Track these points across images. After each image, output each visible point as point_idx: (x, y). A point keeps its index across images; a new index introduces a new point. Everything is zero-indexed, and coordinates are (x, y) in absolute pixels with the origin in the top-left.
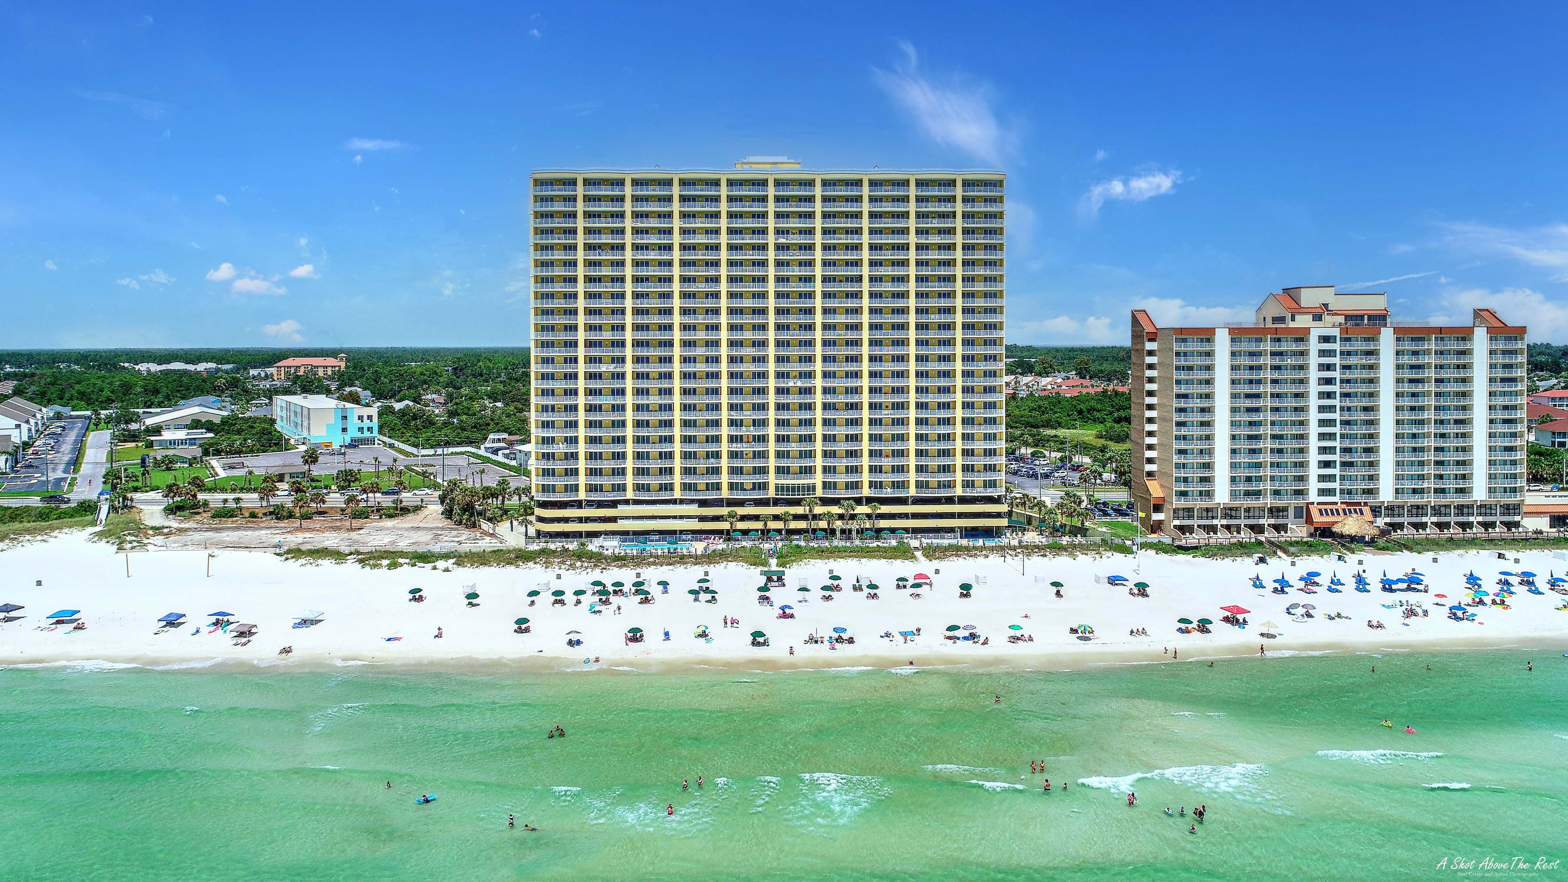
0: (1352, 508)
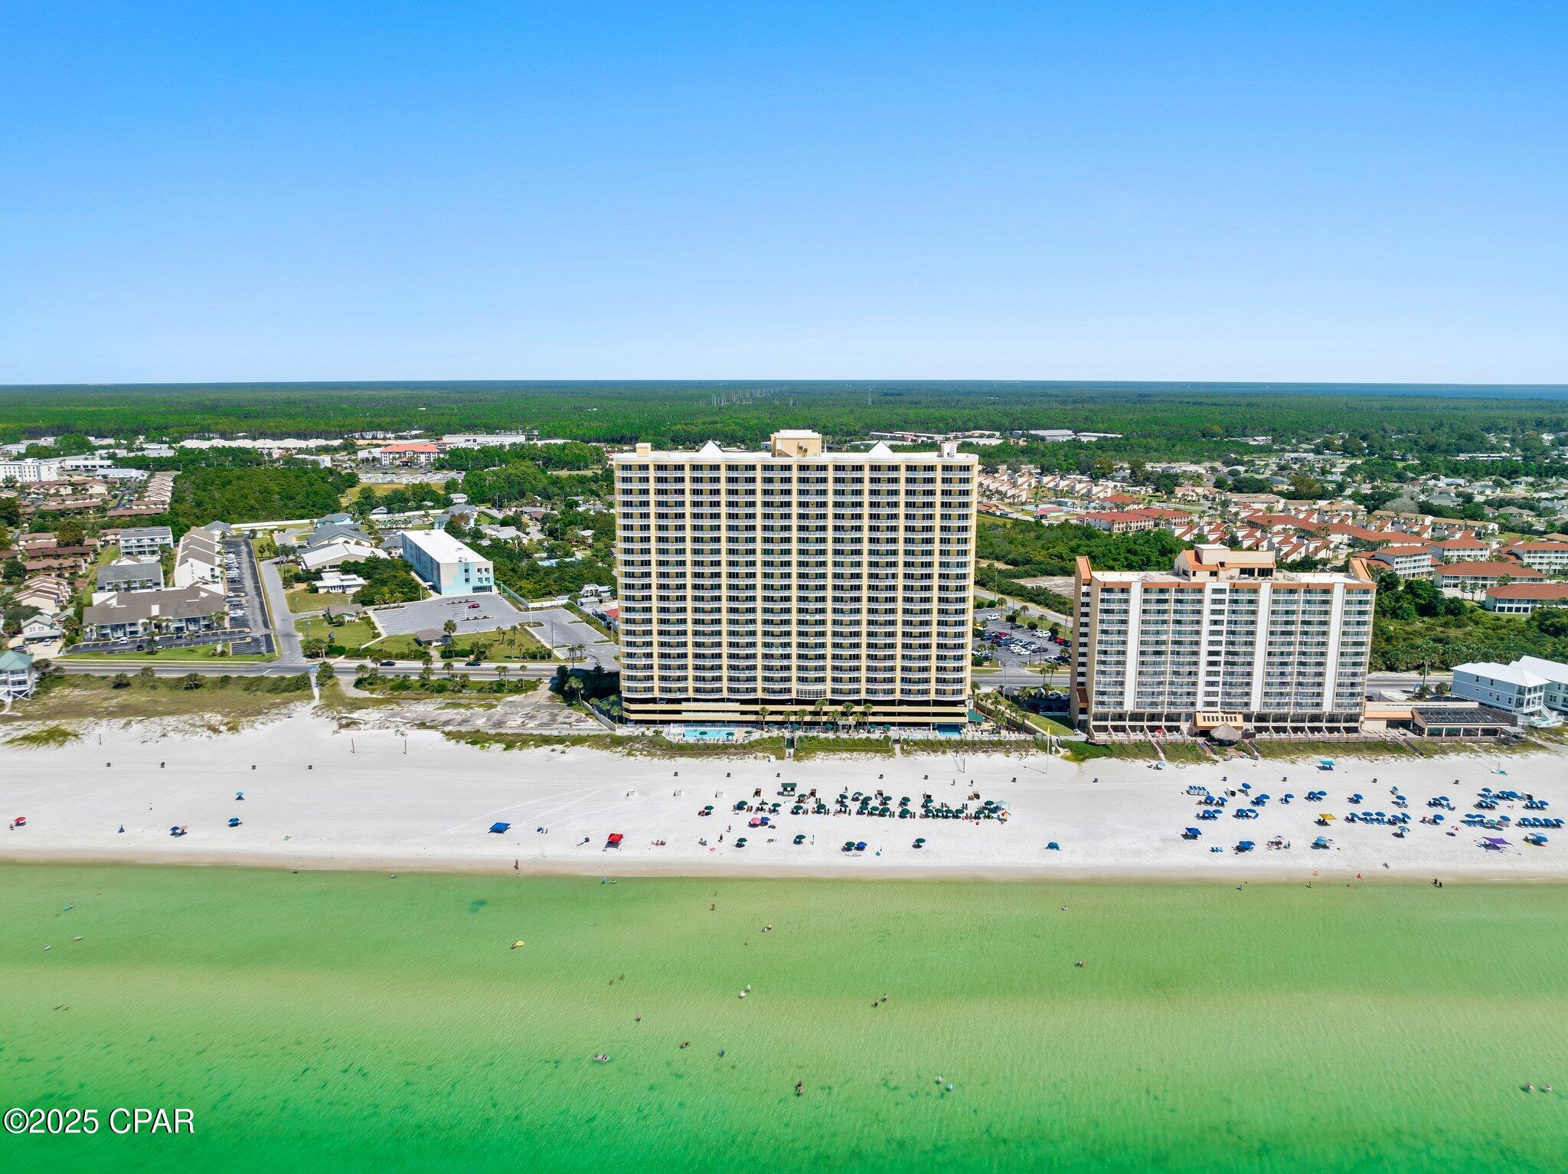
0: (1229, 717)
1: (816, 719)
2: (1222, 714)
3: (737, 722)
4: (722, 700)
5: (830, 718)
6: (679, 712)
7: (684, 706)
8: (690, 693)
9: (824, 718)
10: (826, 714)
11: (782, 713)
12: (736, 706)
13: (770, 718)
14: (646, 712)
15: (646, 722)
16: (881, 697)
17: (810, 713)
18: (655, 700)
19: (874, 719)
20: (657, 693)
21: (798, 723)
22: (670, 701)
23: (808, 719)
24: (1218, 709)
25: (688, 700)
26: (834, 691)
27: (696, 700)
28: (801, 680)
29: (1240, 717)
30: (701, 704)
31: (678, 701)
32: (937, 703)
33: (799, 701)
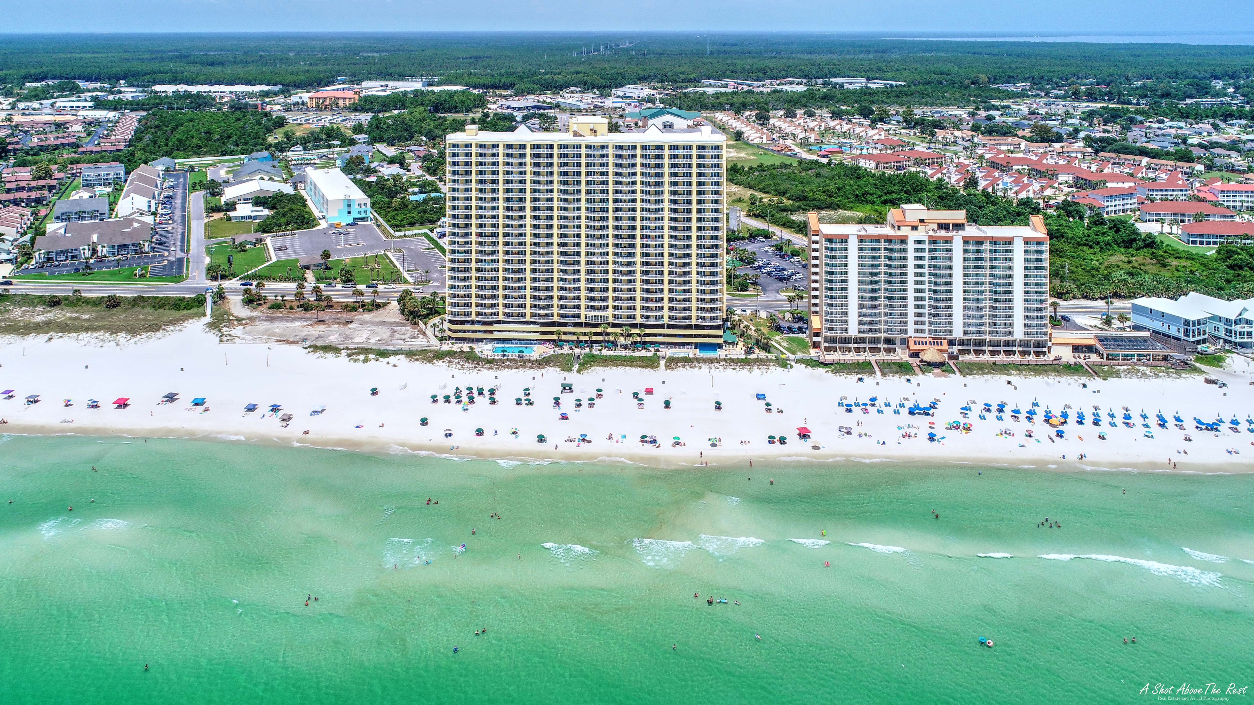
0: (936, 341)
1: (600, 338)
2: (931, 339)
3: (538, 340)
4: (526, 323)
5: (612, 338)
6: (491, 332)
7: (496, 327)
8: (501, 317)
9: (606, 338)
10: (608, 334)
11: (573, 333)
12: (537, 328)
13: (564, 337)
14: (465, 331)
15: (465, 340)
16: (652, 322)
17: (596, 334)
18: (473, 322)
19: (648, 339)
20: (474, 317)
21: (586, 342)
22: (485, 323)
23: (595, 338)
24: (926, 335)
25: (499, 322)
26: (615, 316)
27: (505, 322)
28: (588, 307)
29: (945, 343)
30: (509, 325)
31: (491, 323)
32: (698, 327)
33: (586, 325)
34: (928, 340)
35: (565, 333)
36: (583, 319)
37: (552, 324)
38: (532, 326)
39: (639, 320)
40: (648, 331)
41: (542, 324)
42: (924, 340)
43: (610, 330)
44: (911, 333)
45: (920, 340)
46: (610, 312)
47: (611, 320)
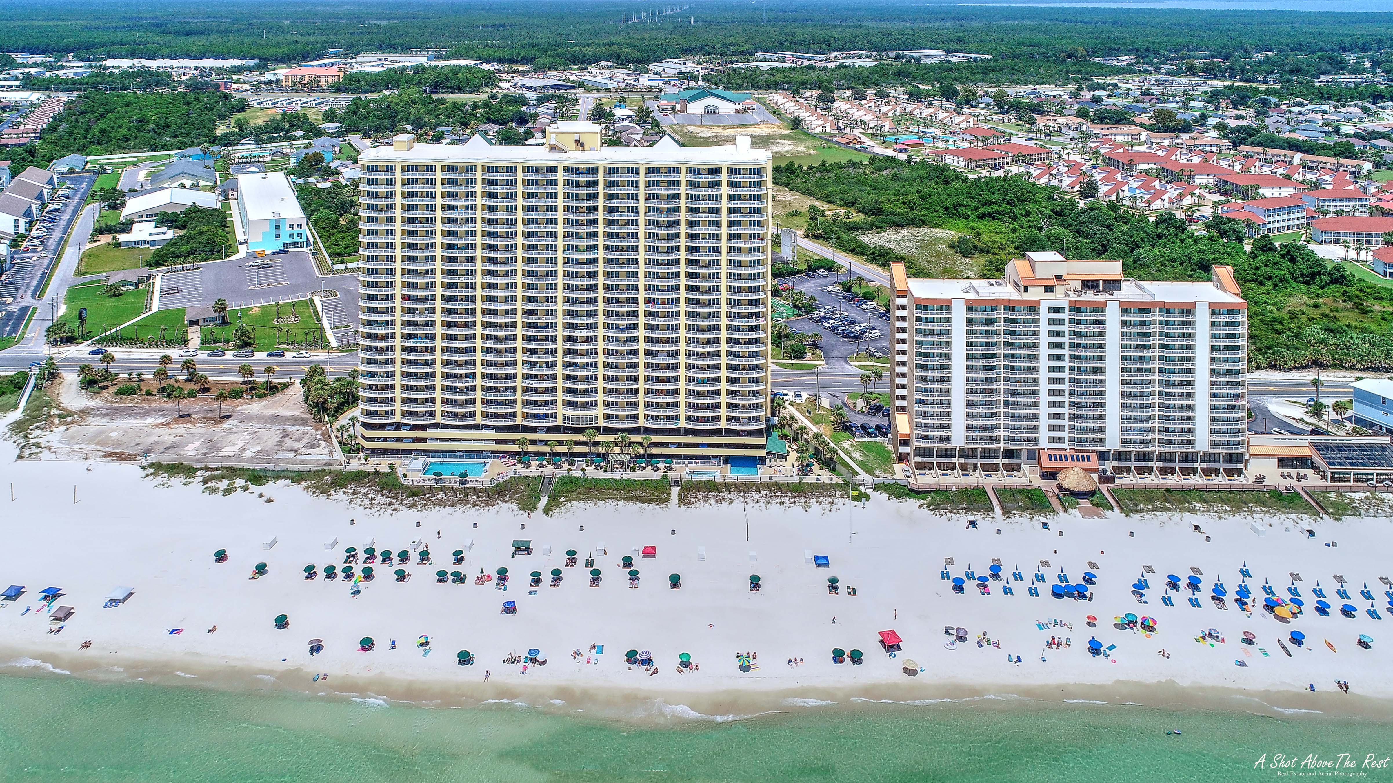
0: (1080, 454)
1: (585, 449)
2: (1073, 452)
3: (493, 452)
4: (477, 427)
5: (602, 450)
6: (424, 440)
7: (430, 433)
8: (438, 419)
9: (594, 450)
10: (596, 444)
11: (546, 442)
12: (491, 434)
13: (531, 448)
14: (385, 440)
15: (385, 452)
16: (662, 425)
17: (578, 443)
18: (397, 427)
19: (655, 451)
20: (398, 418)
21: (564, 454)
22: (415, 428)
23: (577, 449)
24: (1066, 445)
25: (436, 426)
26: (608, 417)
27: (446, 426)
28: (567, 404)
29: (1094, 457)
30: (450, 431)
31: (423, 428)
32: (729, 432)
33: (566, 430)
34: (1068, 453)
35: (533, 442)
36: (559, 422)
37: (515, 429)
38: (484, 431)
39: (642, 423)
40: (655, 439)
41: (498, 429)
42: (1063, 453)
43: (600, 438)
44: (1043, 443)
45: (1057, 453)
46: (600, 411)
47: (601, 423)
